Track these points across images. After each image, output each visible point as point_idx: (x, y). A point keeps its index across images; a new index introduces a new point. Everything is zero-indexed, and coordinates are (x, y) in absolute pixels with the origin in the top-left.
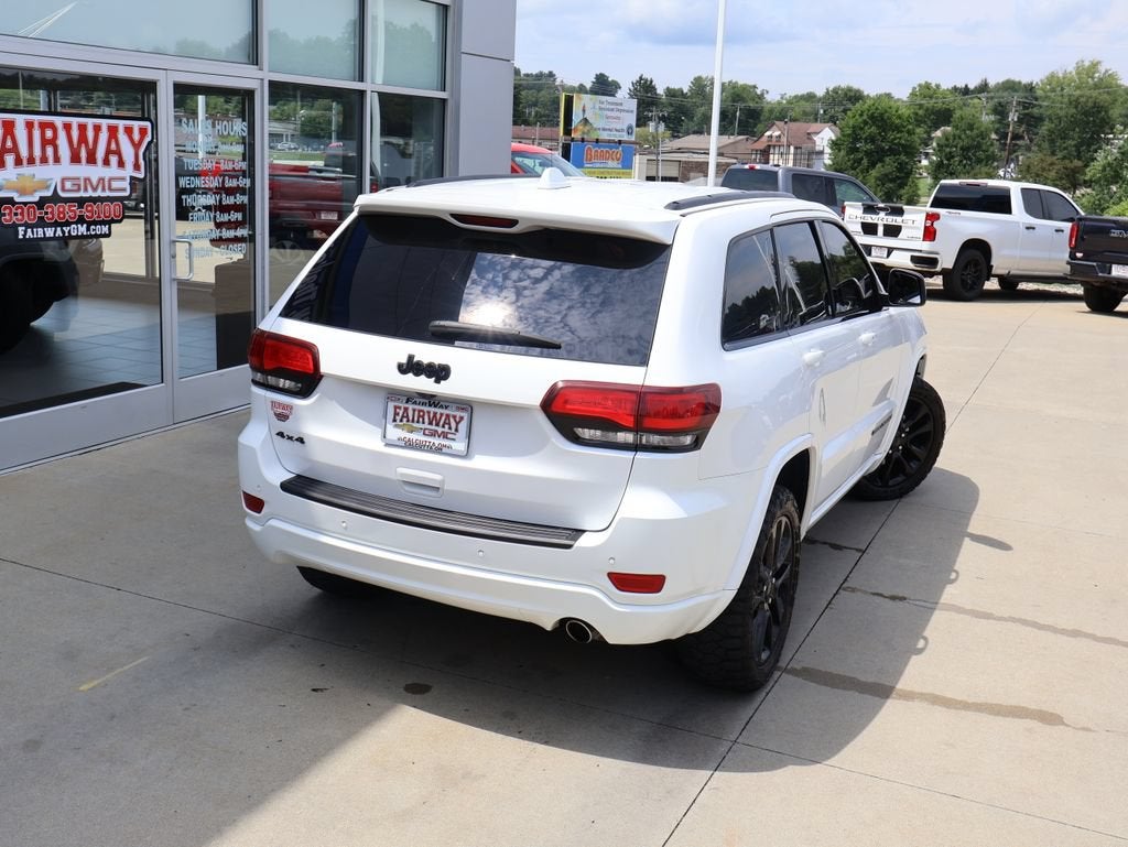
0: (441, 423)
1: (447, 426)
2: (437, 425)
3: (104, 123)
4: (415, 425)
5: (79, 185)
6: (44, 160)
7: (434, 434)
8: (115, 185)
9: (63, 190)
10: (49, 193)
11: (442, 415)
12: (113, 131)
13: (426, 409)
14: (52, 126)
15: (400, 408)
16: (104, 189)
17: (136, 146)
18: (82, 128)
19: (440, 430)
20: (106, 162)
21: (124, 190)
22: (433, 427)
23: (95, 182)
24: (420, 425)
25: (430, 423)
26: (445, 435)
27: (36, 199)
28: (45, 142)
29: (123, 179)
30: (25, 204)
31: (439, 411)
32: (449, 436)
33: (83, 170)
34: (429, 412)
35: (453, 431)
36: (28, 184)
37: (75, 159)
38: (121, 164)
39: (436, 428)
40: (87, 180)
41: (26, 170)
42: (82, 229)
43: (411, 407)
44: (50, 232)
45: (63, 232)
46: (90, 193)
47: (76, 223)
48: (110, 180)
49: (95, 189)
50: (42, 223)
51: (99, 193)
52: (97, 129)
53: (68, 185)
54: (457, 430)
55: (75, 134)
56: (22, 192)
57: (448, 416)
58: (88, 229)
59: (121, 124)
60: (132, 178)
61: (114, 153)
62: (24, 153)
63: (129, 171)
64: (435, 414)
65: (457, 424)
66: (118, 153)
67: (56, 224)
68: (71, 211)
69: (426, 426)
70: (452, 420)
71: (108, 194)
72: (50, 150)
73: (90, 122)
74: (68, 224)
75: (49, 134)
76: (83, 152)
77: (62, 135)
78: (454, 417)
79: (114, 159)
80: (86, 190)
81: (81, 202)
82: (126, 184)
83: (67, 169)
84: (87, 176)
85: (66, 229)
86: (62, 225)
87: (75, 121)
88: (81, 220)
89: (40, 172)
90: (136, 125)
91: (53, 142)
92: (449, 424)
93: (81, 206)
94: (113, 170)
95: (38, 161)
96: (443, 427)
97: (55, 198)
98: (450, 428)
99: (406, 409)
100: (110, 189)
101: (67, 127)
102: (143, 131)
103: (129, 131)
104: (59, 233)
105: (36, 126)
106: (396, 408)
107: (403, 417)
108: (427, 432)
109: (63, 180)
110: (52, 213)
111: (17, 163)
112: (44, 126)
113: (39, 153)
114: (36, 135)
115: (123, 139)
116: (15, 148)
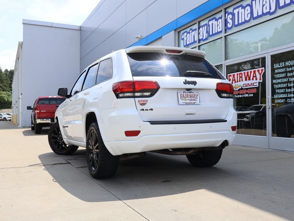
0: (193, 97)
1: (194, 97)
2: (192, 97)
3: (252, 70)
4: (186, 98)
5: (246, 86)
6: (240, 81)
7: (192, 100)
8: (255, 84)
9: (243, 87)
10: (240, 88)
11: (192, 95)
12: (255, 72)
13: (188, 94)
14: (242, 74)
15: (182, 95)
16: (252, 86)
17: (260, 74)
18: (248, 73)
19: (193, 99)
20: (253, 79)
21: (257, 85)
22: (191, 98)
23: (250, 85)
24: (188, 98)
25: (190, 97)
26: (194, 100)
27: (238, 89)
28: (240, 77)
29: (257, 83)
30: (236, 90)
31: (192, 94)
32: (195, 100)
34: (189, 95)
35: (196, 98)
36: (237, 86)
37: (246, 80)
38: (256, 79)
39: (192, 98)
40: (248, 84)
41: (237, 83)
42: (247, 95)
43: (184, 94)
44: (240, 96)
45: (243, 96)
46: (249, 87)
47: (246, 94)
48: (254, 83)
49: (250, 86)
50: (239, 94)
51: (251, 87)
52: (251, 72)
53: (244, 86)
54: (197, 98)
55: (246, 74)
56: (236, 88)
57: (194, 95)
58: (248, 95)
59: (256, 70)
60: (259, 82)
61: (255, 77)
62: (236, 80)
64: (191, 95)
65: (197, 96)
66: (256, 77)
67: (242, 94)
68: (245, 91)
69: (189, 98)
70: (195, 96)
71: (253, 87)
72: (241, 79)
73: (249, 71)
74: (244, 94)
75: (241, 75)
76: (248, 78)
77: (243, 75)
78: (196, 95)
79: (255, 78)
80: (248, 86)
81: (247, 89)
82: (257, 84)
83: (244, 82)
84: (248, 83)
85: (244, 95)
86: (243, 94)
87: (246, 71)
88: (247, 93)
89: (239, 84)
90: (260, 69)
91: (242, 77)
92: (195, 97)
93: (247, 90)
95: (239, 81)
96: (194, 98)
97: (242, 89)
98: (195, 98)
99: (183, 95)
100: (254, 86)
101: (245, 73)
102: (262, 70)
103: (258, 71)
104: (242, 96)
105: (239, 74)
106: (181, 95)
107: (183, 97)
108: (190, 100)
109: (243, 85)
110: (241, 92)
111: (235, 82)
112: (240, 74)
113: (239, 80)
114: (239, 76)
115: (257, 73)
116: (235, 80)
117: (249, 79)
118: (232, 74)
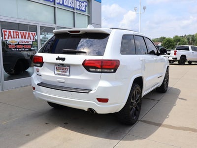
3: (27, 32)
8: (29, 42)
9: (20, 43)
12: (29, 34)
14: (18, 32)
17: (33, 36)
18: (23, 33)
20: (28, 39)
21: (31, 43)
23: (26, 42)
28: (16, 35)
30: (13, 45)
33: (23, 40)
36: (13, 42)
37: (22, 38)
38: (31, 39)
40: (24, 41)
41: (13, 39)
42: (24, 49)
44: (17, 50)
46: (25, 44)
50: (16, 48)
52: (26, 33)
56: (12, 43)
59: (31, 32)
62: (13, 36)
63: (32, 40)
66: (30, 37)
67: (18, 48)
68: (22, 46)
71: (28, 44)
73: (25, 32)
74: (21, 48)
76: (23, 36)
79: (29, 38)
81: (23, 45)
83: (20, 39)
87: (22, 32)
88: (23, 48)
89: (16, 40)
90: (33, 33)
91: (18, 35)
94: (29, 40)
97: (18, 44)
101: (21, 33)
102: (35, 34)
103: (32, 34)
104: (19, 50)
109: (20, 41)
110: (18, 46)
111: (12, 38)
112: (16, 32)
113: (15, 36)
114: (15, 33)
115: (31, 35)
116: (11, 36)
117: (25, 38)
118: (8, 30)
